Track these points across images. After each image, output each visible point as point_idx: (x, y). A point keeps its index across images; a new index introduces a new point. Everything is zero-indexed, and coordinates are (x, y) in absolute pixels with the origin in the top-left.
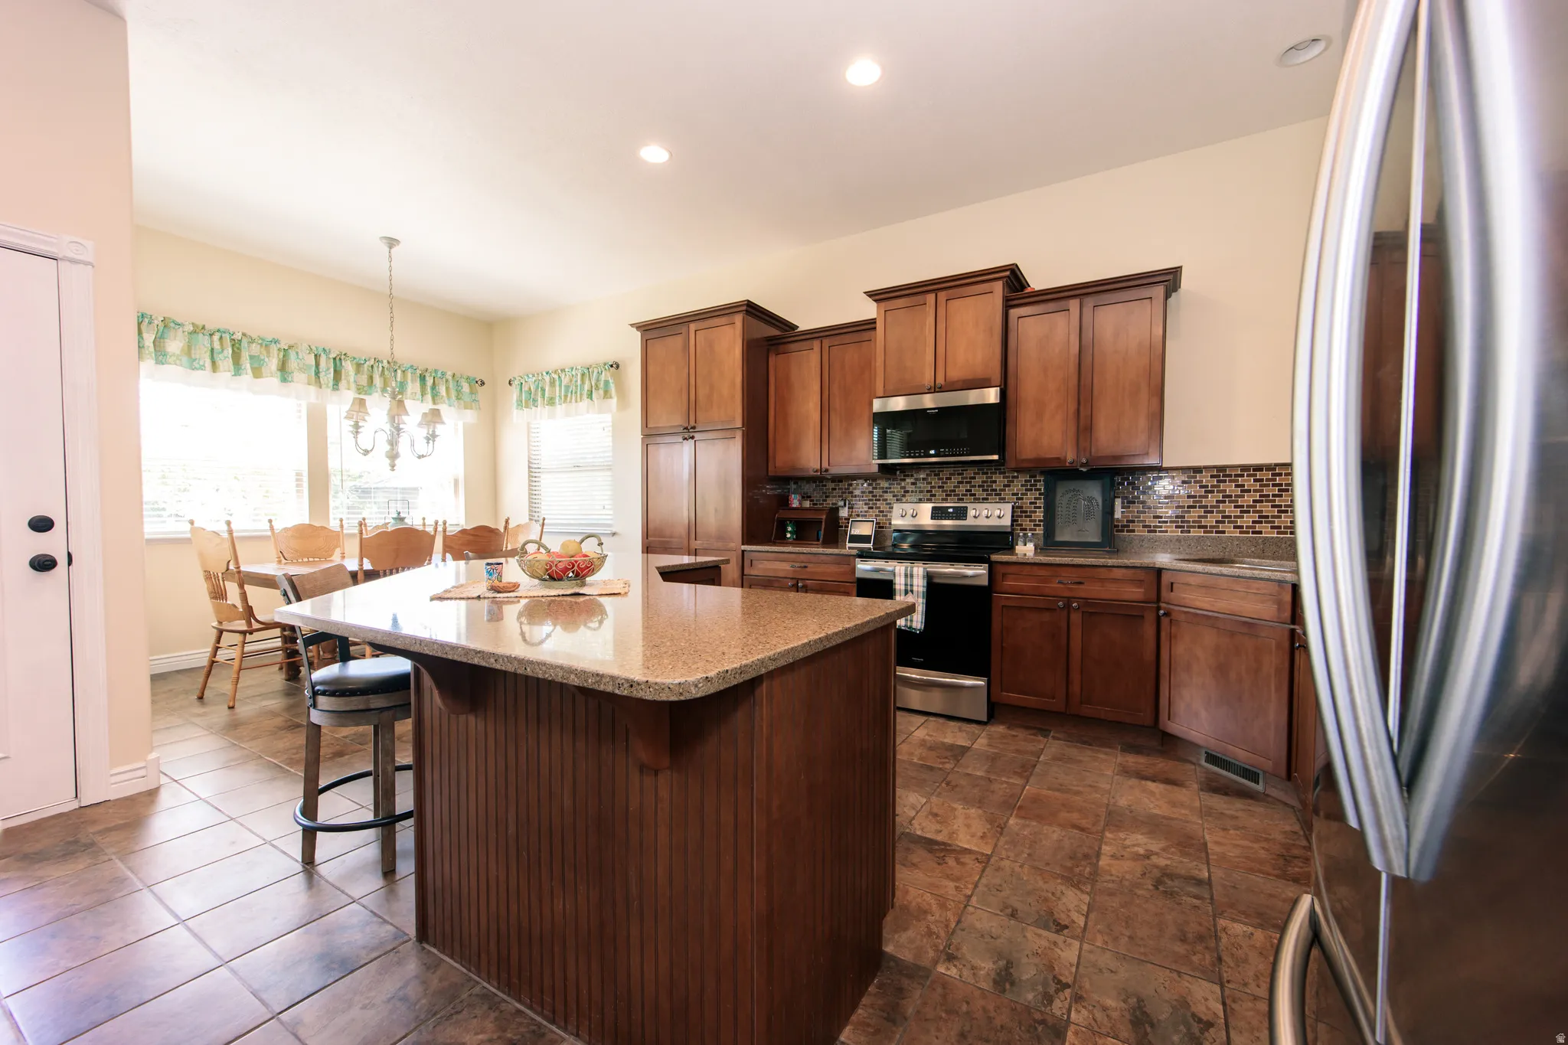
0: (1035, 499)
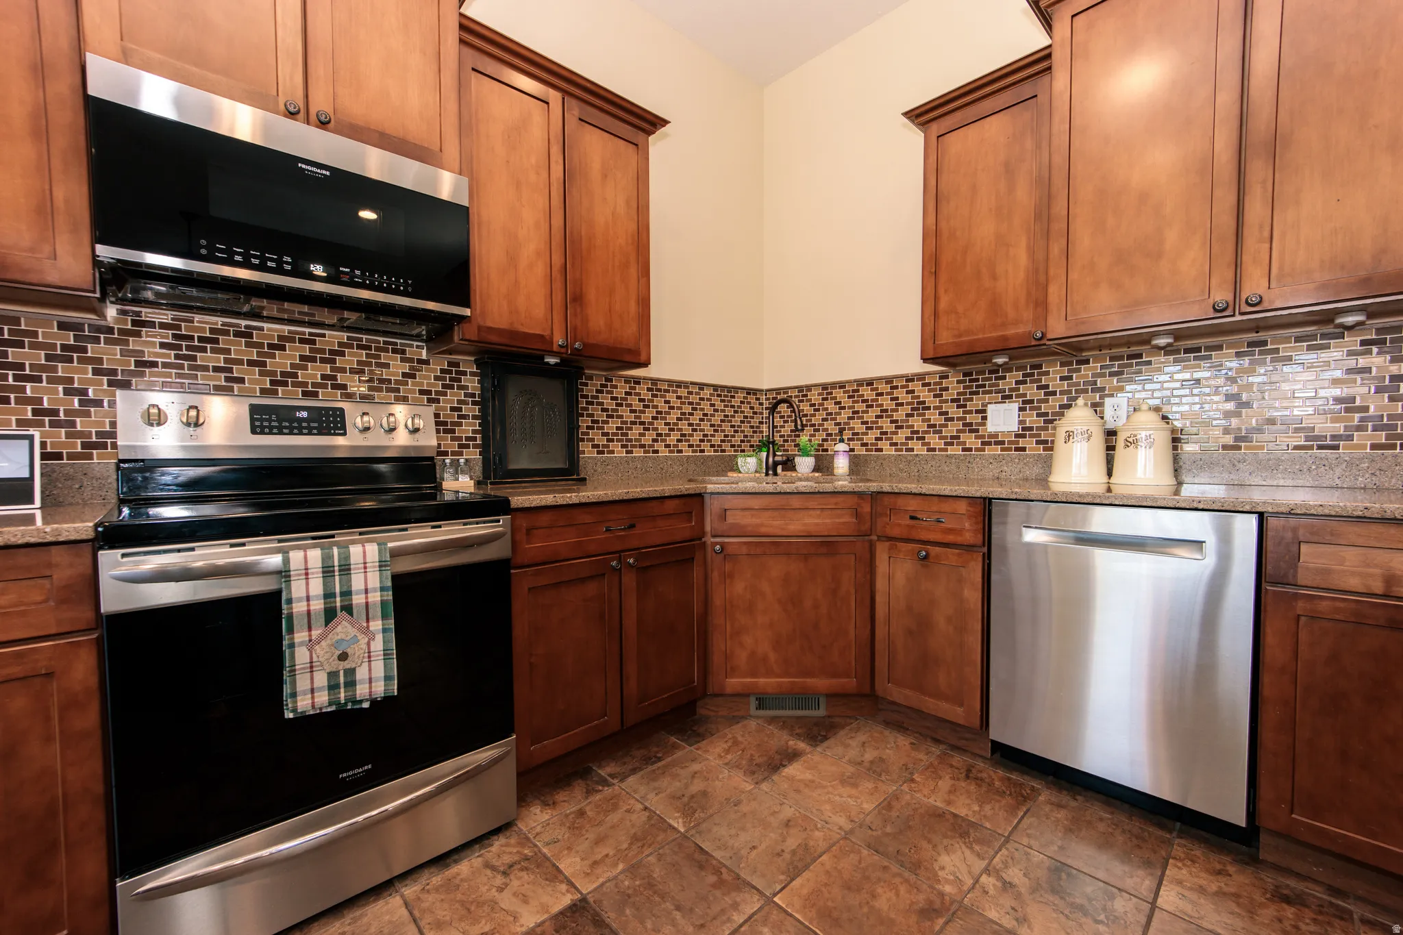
0: (459, 402)
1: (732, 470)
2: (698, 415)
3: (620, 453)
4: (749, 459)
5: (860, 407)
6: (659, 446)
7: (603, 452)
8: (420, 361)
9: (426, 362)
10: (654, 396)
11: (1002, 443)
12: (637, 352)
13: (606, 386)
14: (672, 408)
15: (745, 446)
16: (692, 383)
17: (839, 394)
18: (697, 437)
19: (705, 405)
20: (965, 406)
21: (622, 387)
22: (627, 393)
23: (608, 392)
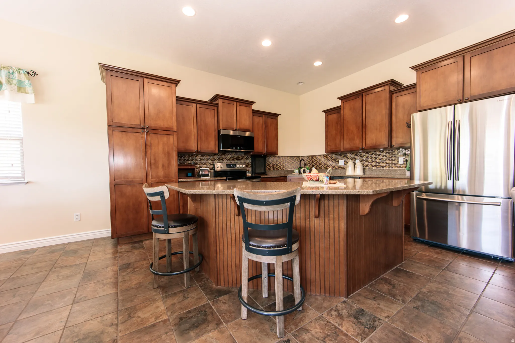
0: (248, 162)
1: (294, 173)
2: (287, 162)
3: (272, 170)
4: (296, 171)
5: (318, 160)
6: (284, 168)
7: (269, 170)
8: (243, 156)
9: (244, 156)
10: (278, 159)
11: (341, 167)
12: (276, 153)
13: (270, 158)
14: (282, 161)
15: (296, 168)
16: (285, 156)
17: (315, 158)
18: (287, 166)
19: (288, 160)
20: (336, 160)
21: (273, 158)
22: (273, 159)
23: (270, 159)
